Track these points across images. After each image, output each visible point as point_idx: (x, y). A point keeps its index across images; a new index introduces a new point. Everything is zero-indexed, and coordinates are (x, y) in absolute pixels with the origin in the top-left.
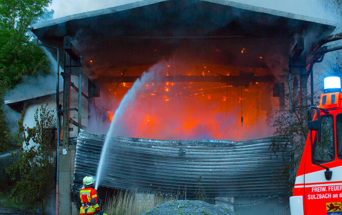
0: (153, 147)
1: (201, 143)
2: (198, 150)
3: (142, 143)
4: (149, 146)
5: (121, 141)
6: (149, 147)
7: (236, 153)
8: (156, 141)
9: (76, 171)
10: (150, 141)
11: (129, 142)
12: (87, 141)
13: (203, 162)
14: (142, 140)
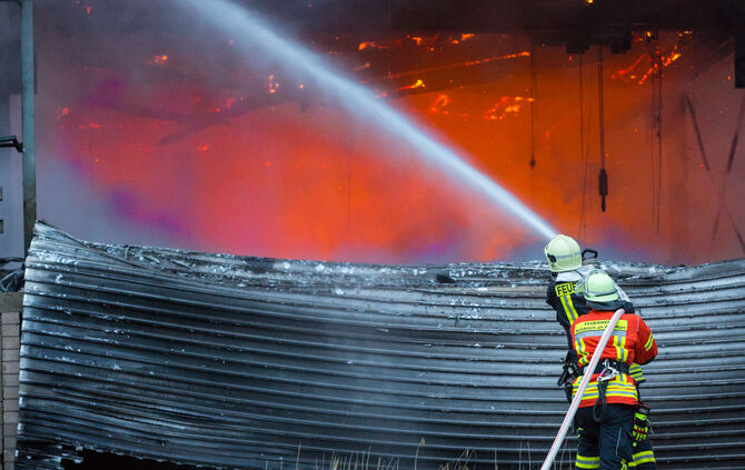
0: (339, 292)
1: (528, 274)
2: (519, 303)
3: (290, 277)
4: (323, 287)
5: (205, 269)
6: (320, 294)
7: (670, 311)
8: (345, 271)
9: (26, 397)
10: (320, 268)
11: (239, 273)
12: (70, 271)
13: (539, 348)
14: (287, 266)
